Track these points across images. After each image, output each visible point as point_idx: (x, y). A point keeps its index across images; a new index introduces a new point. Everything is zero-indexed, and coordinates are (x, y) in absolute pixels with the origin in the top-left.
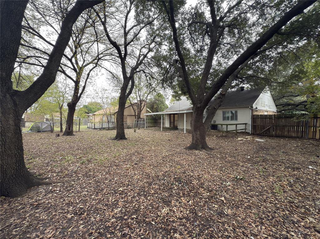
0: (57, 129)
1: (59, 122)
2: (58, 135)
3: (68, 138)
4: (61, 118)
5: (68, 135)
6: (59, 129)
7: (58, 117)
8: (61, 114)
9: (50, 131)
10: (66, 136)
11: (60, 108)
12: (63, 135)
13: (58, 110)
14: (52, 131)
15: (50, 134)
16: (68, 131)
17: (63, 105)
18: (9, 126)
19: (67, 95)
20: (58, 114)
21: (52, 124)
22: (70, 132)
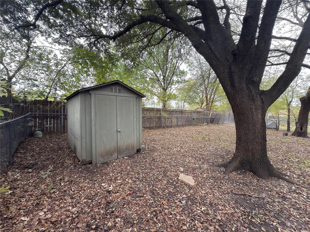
0: (283, 127)
1: (286, 120)
2: (286, 134)
3: (300, 139)
4: (289, 116)
5: (299, 136)
6: (285, 128)
7: (286, 114)
8: (289, 112)
9: (275, 129)
10: (297, 136)
11: (288, 104)
12: (293, 135)
13: (286, 107)
14: (277, 129)
15: (276, 132)
16: (300, 131)
17: (292, 101)
18: (258, 120)
19: (298, 89)
20: (285, 112)
21: (277, 121)
22: (303, 133)
